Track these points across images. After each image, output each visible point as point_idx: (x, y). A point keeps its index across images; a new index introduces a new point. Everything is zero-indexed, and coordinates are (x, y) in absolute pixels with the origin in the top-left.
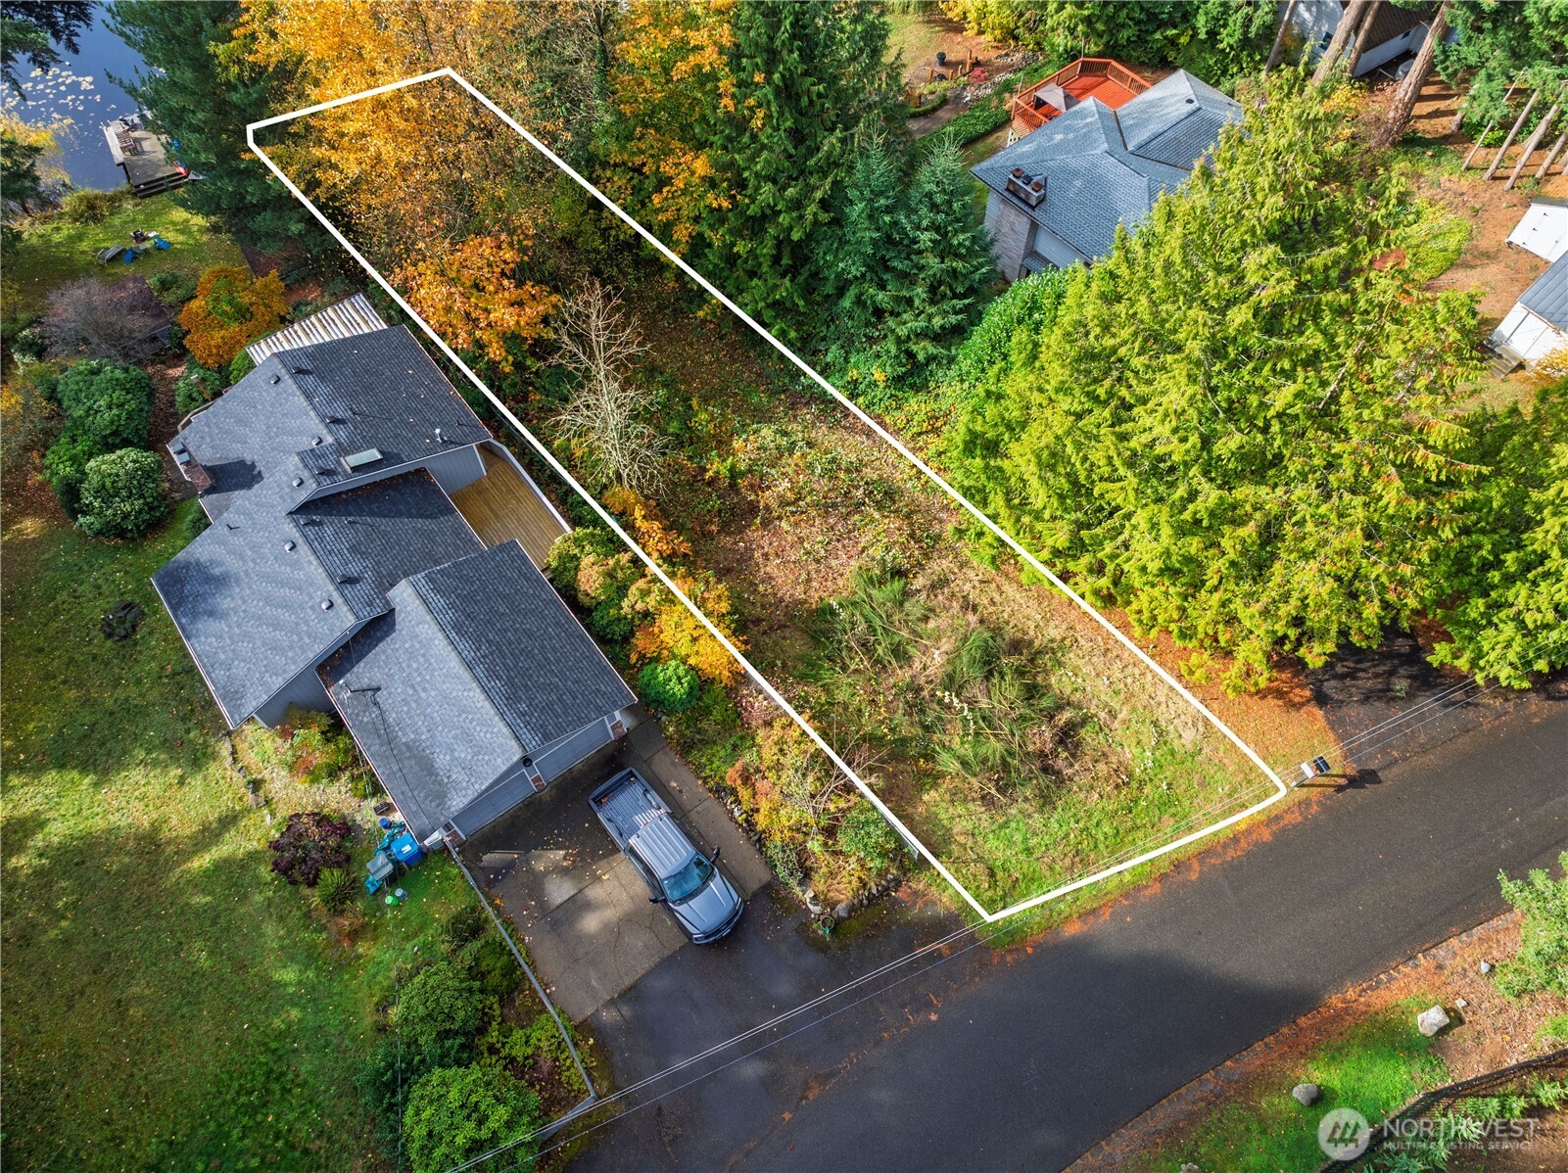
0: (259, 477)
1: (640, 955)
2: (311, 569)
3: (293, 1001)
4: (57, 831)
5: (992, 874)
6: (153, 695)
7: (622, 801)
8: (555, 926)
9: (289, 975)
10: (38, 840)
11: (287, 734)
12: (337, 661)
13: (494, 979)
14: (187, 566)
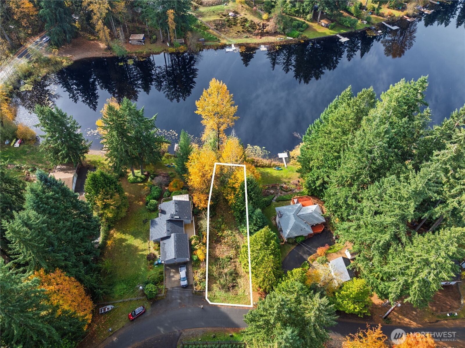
0: (166, 214)
1: (175, 285)
2: (165, 228)
3: (142, 272)
4: (129, 242)
5: (215, 296)
6: (144, 232)
7: (183, 268)
8: (169, 278)
9: (143, 269)
10: (126, 242)
11: (155, 244)
12: (163, 239)
13: (161, 279)
14: (154, 220)
